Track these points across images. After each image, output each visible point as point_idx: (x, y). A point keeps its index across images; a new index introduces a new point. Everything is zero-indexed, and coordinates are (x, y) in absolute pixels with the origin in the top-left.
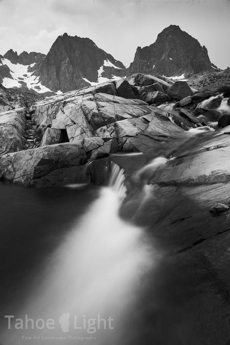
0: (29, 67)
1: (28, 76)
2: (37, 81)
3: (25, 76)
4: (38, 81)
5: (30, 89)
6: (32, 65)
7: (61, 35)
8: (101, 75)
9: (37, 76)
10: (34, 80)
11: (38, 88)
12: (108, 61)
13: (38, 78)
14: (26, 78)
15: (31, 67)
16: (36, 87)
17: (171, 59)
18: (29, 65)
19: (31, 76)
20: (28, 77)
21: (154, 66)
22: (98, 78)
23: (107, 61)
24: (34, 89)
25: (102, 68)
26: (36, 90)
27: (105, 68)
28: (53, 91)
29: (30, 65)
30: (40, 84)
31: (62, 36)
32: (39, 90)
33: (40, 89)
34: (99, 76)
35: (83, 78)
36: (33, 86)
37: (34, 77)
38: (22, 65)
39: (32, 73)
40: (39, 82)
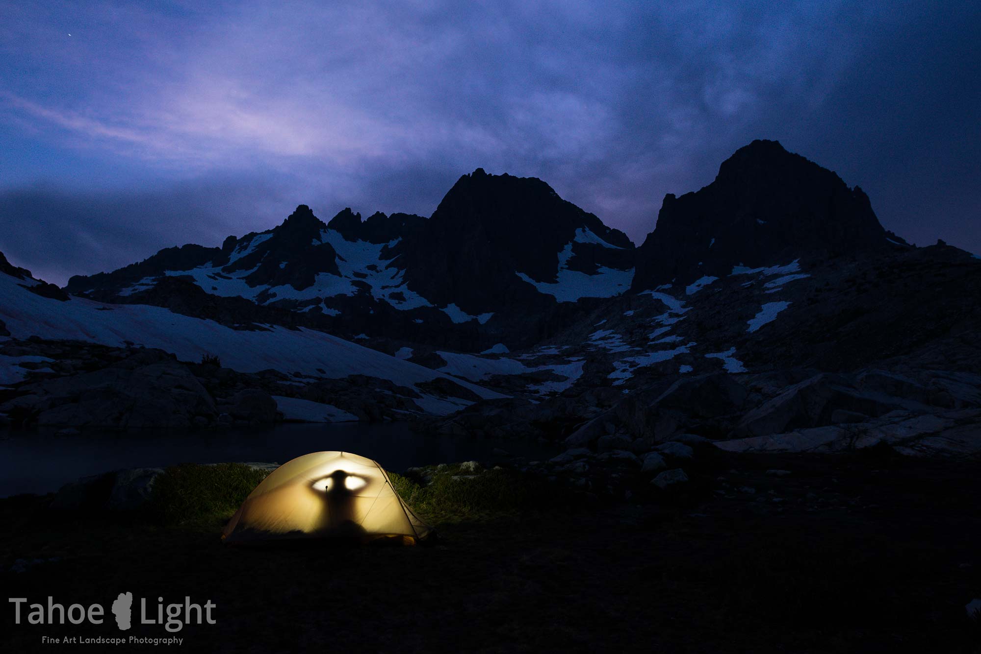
0: (386, 247)
1: (378, 269)
2: (398, 280)
3: (372, 267)
4: (401, 280)
5: (377, 301)
6: (392, 244)
7: (469, 174)
8: (566, 264)
9: (400, 268)
10: (392, 278)
11: (399, 297)
12: (587, 229)
13: (402, 272)
14: (374, 272)
15: (389, 247)
16: (394, 296)
17: (762, 222)
18: (384, 244)
19: (387, 268)
20: (378, 272)
21: (713, 241)
22: (557, 272)
23: (584, 231)
24: (387, 299)
25: (568, 247)
26: (393, 303)
27: (577, 247)
28: (436, 305)
29: (388, 242)
30: (404, 289)
31: (471, 175)
32: (401, 303)
33: (404, 299)
34: (562, 268)
35: (517, 274)
36: (387, 292)
37: (394, 270)
38: (368, 244)
39: (388, 262)
40: (403, 283)
